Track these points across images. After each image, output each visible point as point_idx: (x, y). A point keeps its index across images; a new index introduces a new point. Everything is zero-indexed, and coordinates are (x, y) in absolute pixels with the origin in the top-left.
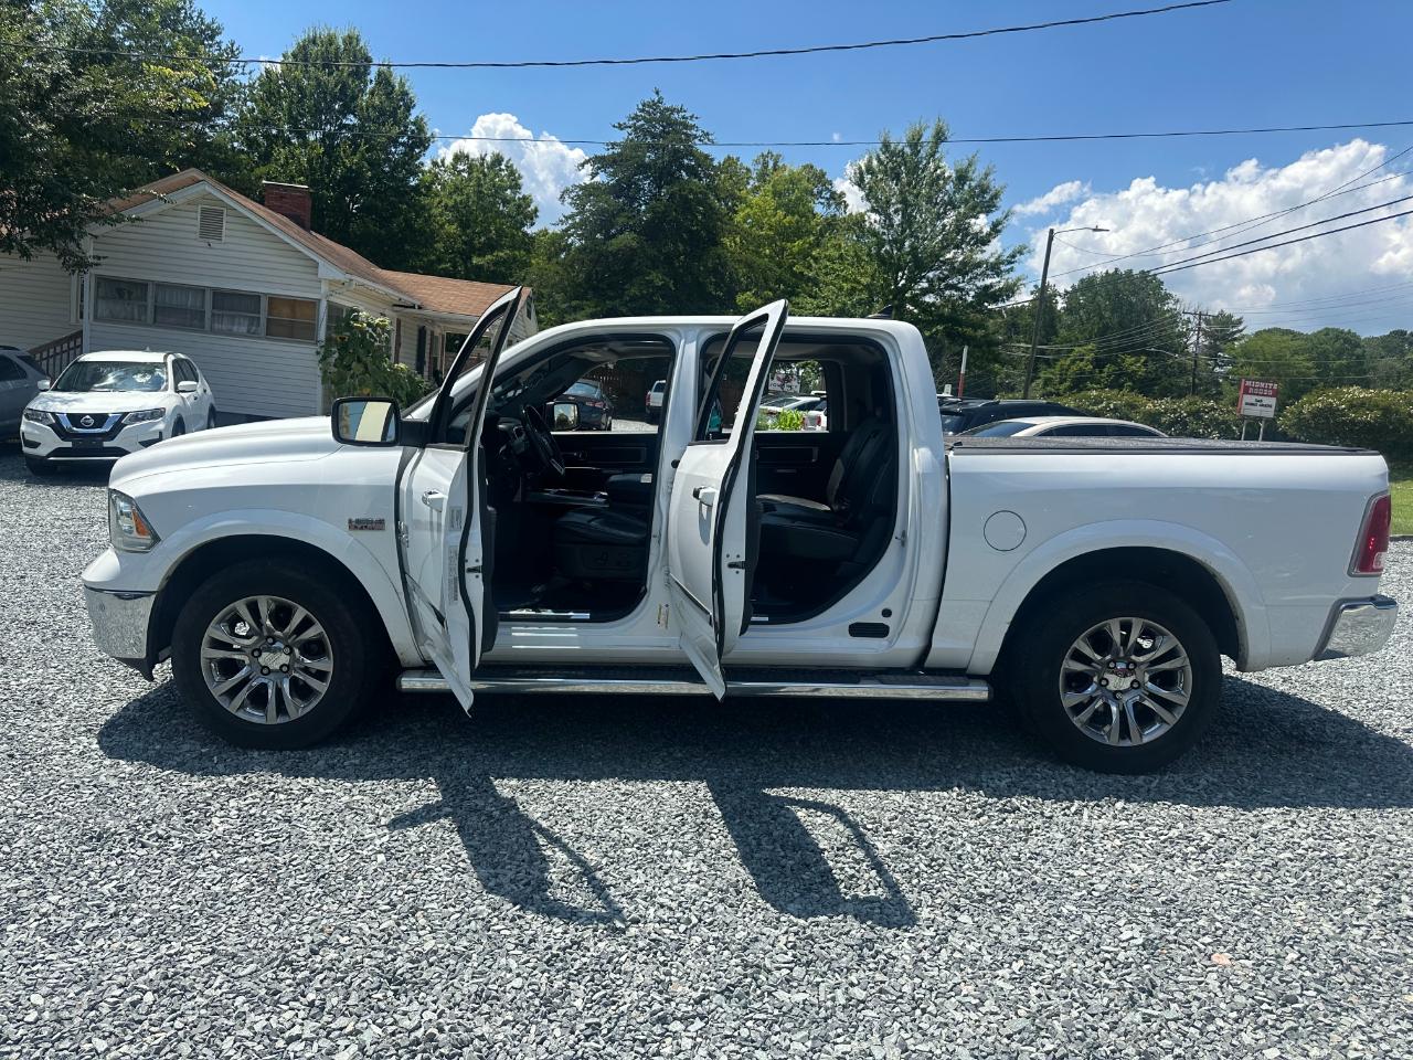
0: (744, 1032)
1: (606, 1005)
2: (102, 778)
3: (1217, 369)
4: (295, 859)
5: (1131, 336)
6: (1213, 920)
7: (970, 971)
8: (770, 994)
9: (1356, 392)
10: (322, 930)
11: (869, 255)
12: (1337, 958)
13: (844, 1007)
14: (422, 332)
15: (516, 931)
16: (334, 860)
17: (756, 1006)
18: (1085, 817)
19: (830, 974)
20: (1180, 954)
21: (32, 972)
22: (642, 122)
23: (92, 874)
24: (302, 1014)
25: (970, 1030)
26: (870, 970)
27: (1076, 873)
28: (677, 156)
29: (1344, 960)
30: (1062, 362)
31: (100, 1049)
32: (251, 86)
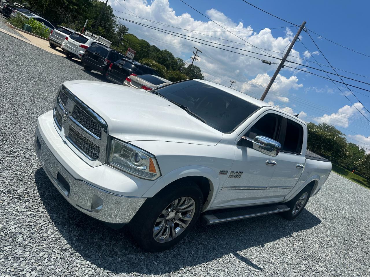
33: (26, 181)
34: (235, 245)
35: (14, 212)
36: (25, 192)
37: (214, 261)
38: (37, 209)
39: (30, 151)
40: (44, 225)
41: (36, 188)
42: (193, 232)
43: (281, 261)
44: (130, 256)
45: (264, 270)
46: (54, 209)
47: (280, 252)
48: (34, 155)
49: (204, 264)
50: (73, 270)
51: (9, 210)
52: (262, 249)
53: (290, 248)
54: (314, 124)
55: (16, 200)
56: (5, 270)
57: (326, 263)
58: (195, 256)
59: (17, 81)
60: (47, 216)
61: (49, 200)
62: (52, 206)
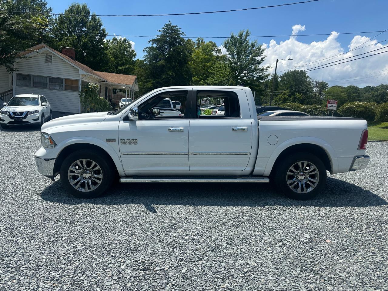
0: (217, 259)
1: (183, 254)
2: (45, 206)
3: (321, 97)
4: (100, 224)
5: (298, 88)
6: (326, 233)
7: (269, 245)
8: (222, 251)
9: (358, 103)
10: (110, 240)
11: (228, 66)
12: (356, 240)
13: (240, 253)
14: (106, 88)
15: (159, 239)
16: (109, 224)
17: (220, 253)
18: (294, 210)
19: (236, 246)
20: (318, 240)
21: (41, 251)
22: (165, 30)
23: (49, 228)
24: (110, 258)
25: (271, 258)
26: (245, 245)
27: (293, 223)
28: (175, 39)
29: (357, 241)
30: (280, 95)
31: (63, 267)
32: (56, 20)
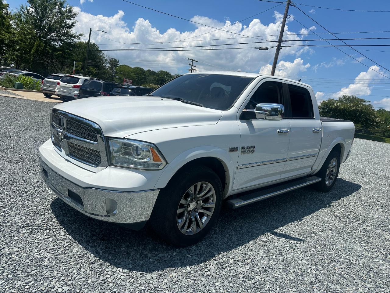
33: (43, 213)
34: (271, 225)
35: (36, 241)
36: (44, 222)
37: (251, 243)
38: (58, 234)
39: (42, 187)
40: (68, 246)
41: (54, 217)
42: (223, 222)
43: (323, 229)
44: (161, 255)
45: (307, 240)
46: (76, 231)
47: (321, 222)
48: (47, 190)
49: (241, 247)
50: (105, 278)
51: (31, 240)
52: (300, 223)
53: (331, 216)
54: (333, 99)
55: (36, 231)
56: (36, 290)
57: (374, 221)
58: (230, 242)
59: (17, 133)
60: (70, 238)
61: (69, 224)
62: (73, 228)
